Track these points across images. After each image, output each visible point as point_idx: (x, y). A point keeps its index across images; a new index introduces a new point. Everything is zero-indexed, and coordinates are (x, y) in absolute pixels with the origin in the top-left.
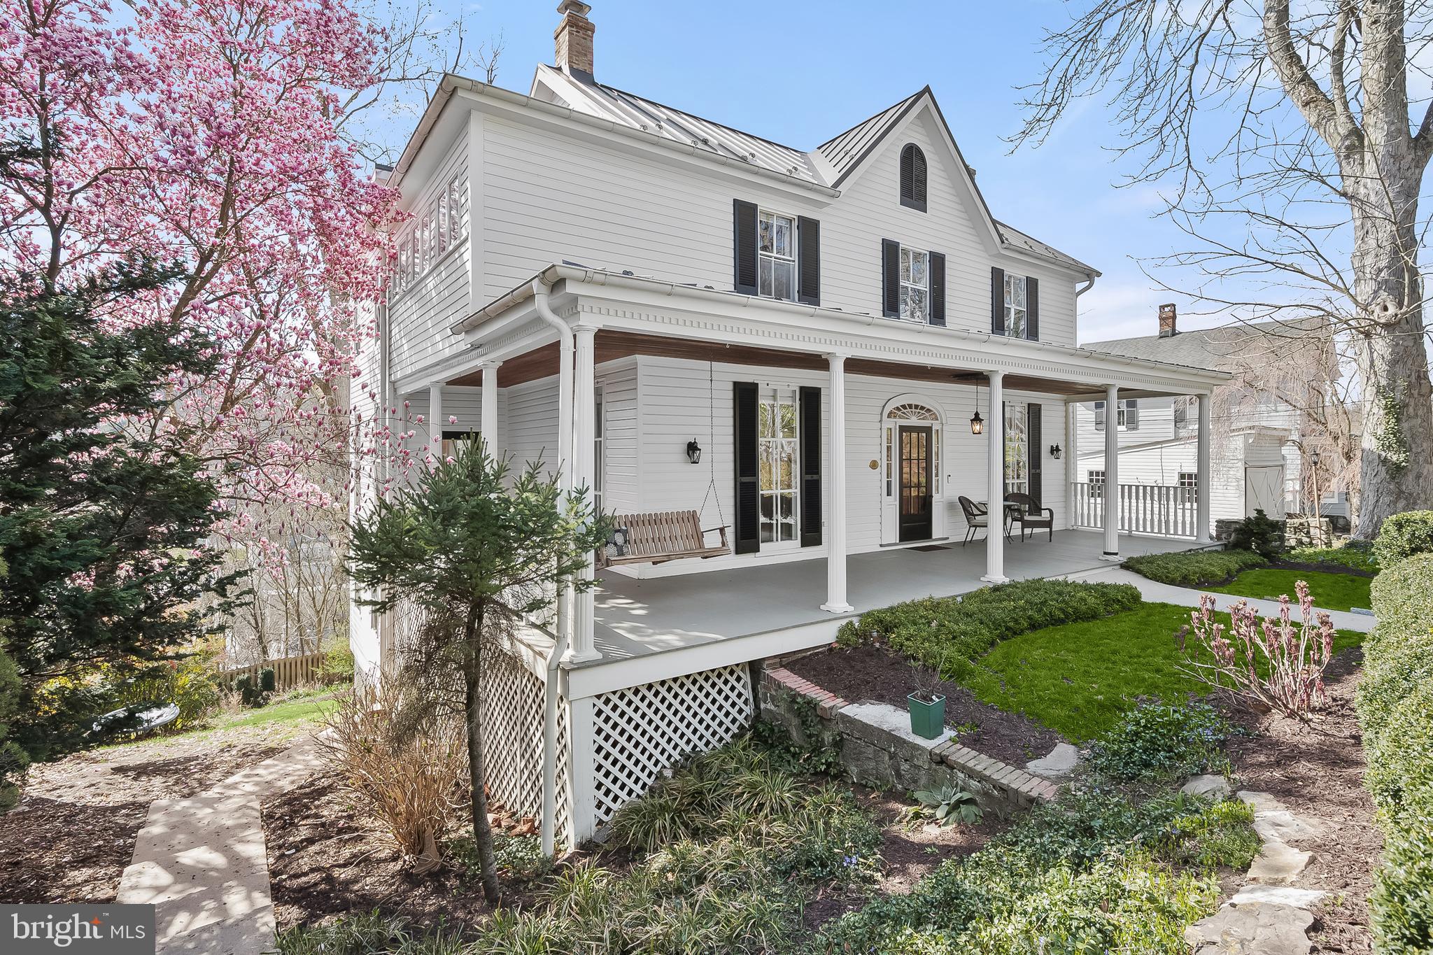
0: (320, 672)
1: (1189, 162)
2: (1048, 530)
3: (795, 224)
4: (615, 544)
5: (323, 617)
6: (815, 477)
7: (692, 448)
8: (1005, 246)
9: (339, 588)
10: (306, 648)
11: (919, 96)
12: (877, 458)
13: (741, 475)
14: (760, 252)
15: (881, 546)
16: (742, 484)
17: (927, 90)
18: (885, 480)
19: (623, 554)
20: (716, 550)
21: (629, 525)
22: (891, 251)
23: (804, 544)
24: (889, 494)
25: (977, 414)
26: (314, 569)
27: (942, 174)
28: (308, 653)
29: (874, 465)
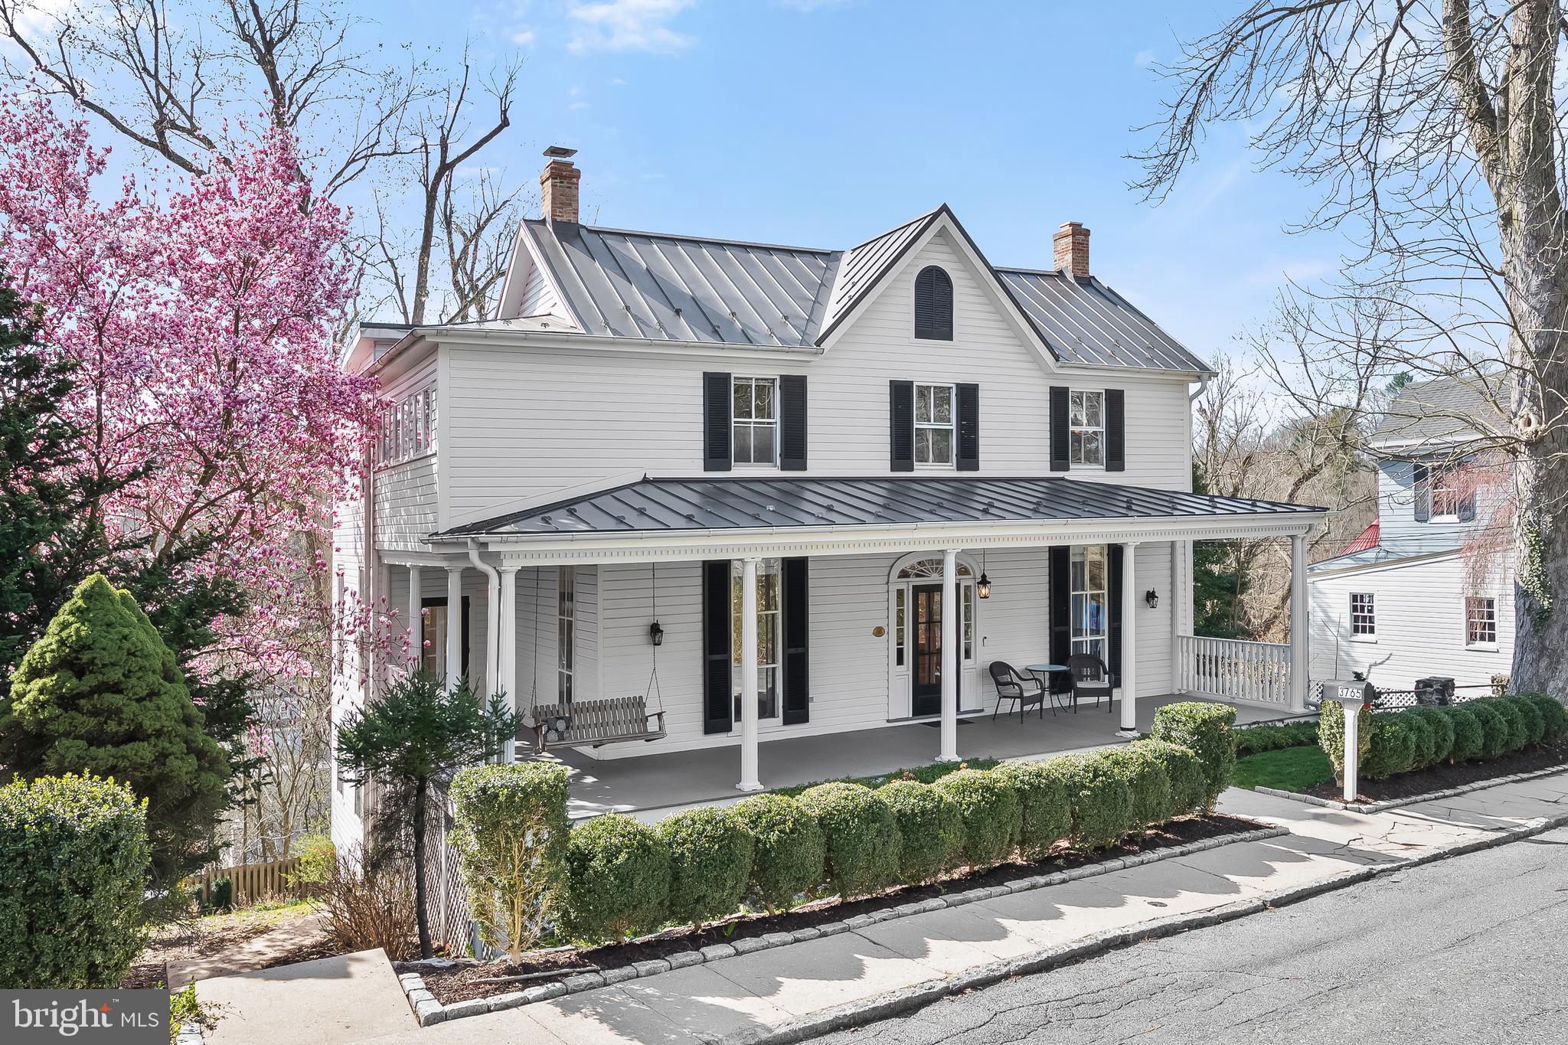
0: (292, 880)
1: (1376, 204)
2: (1107, 699)
3: (778, 384)
4: (557, 730)
5: (291, 810)
6: (800, 650)
7: (655, 630)
8: (1059, 364)
9: (314, 767)
10: (268, 854)
11: (935, 216)
12: (882, 624)
13: (711, 653)
14: (733, 420)
15: (888, 721)
16: (712, 663)
17: (945, 208)
18: (895, 647)
19: (563, 740)
20: (654, 733)
21: (573, 712)
22: (901, 394)
23: (786, 722)
24: (900, 661)
25: (984, 576)
26: (278, 739)
27: (974, 291)
28: (270, 860)
29: (879, 632)
